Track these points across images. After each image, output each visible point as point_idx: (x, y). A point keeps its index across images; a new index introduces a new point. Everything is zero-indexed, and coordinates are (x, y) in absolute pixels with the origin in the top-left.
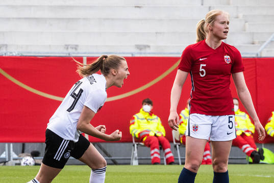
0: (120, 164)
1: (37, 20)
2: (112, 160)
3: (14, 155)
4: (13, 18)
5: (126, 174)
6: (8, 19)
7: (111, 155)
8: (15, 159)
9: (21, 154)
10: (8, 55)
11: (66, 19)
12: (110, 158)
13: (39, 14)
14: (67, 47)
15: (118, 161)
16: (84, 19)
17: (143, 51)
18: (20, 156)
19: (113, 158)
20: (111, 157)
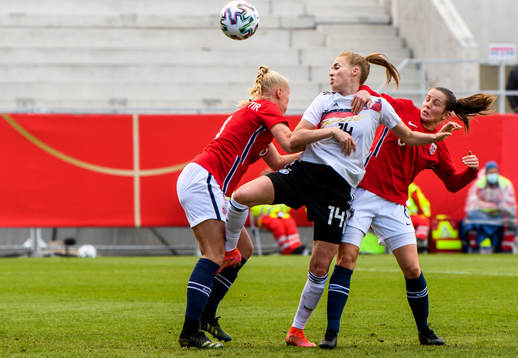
1: (75, 67)
2: (171, 250)
3: (42, 244)
6: (36, 66)
7: (170, 243)
8: (43, 249)
9: (52, 242)
10: (36, 112)
12: (169, 247)
13: (76, 59)
14: (112, 102)
15: (179, 252)
17: (213, 107)
18: (50, 245)
19: (172, 247)
20: (170, 245)
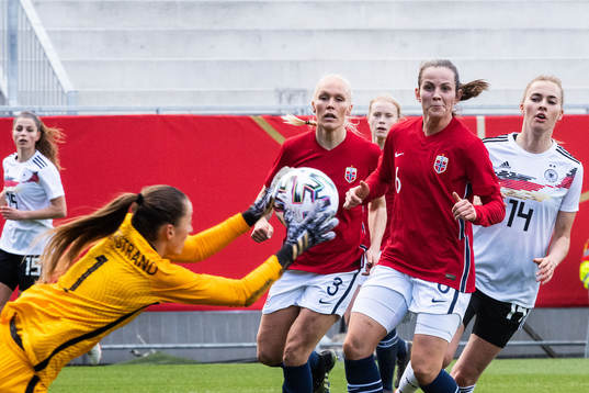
0: (560, 356)
1: (375, 33)
2: (543, 347)
4: (320, 31)
5: (574, 378)
6: (309, 32)
7: (540, 335)
9: (338, 336)
11: (438, 31)
12: (539, 342)
15: (556, 350)
16: (478, 31)
18: (336, 340)
19: (544, 342)
20: (541, 340)
